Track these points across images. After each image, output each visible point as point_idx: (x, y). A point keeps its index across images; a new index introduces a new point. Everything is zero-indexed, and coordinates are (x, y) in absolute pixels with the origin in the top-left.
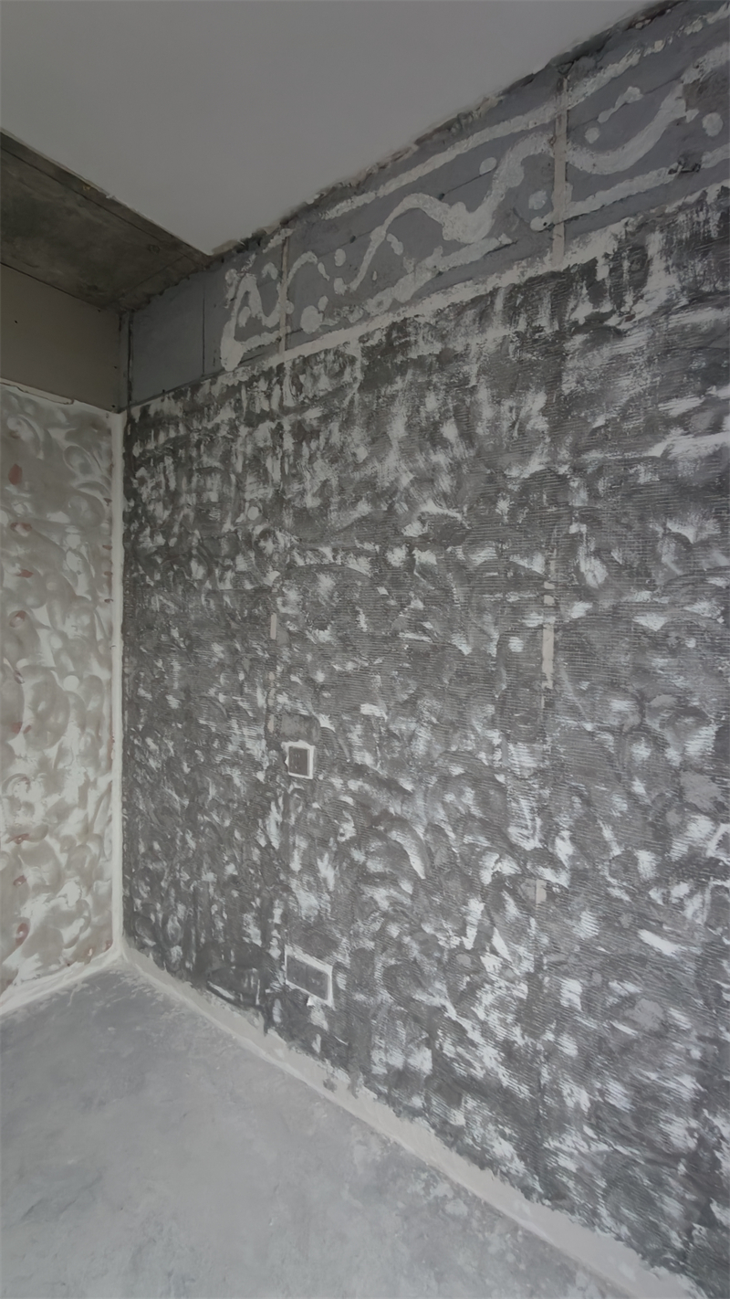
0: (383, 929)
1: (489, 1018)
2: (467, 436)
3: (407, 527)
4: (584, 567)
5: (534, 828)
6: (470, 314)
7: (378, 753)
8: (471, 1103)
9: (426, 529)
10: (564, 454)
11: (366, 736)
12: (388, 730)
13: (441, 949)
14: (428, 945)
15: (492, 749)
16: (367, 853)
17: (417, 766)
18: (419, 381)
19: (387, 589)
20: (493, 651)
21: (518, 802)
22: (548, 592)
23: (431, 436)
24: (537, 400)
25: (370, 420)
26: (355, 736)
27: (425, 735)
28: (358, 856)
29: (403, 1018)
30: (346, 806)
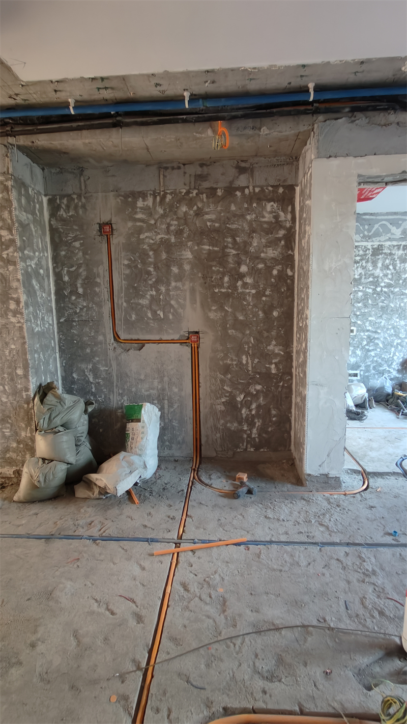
0: (373, 359)
2: (395, 269)
3: (381, 284)
6: (396, 248)
7: (373, 326)
9: (385, 284)
11: (370, 324)
12: (375, 322)
13: (386, 359)
14: (383, 359)
15: (397, 322)
16: (369, 346)
17: (382, 328)
18: (385, 257)
19: (376, 295)
20: (398, 306)
21: (401, 330)
23: (387, 267)
25: (373, 262)
26: (367, 324)
27: (383, 322)
28: (367, 347)
29: (377, 374)
30: (364, 338)
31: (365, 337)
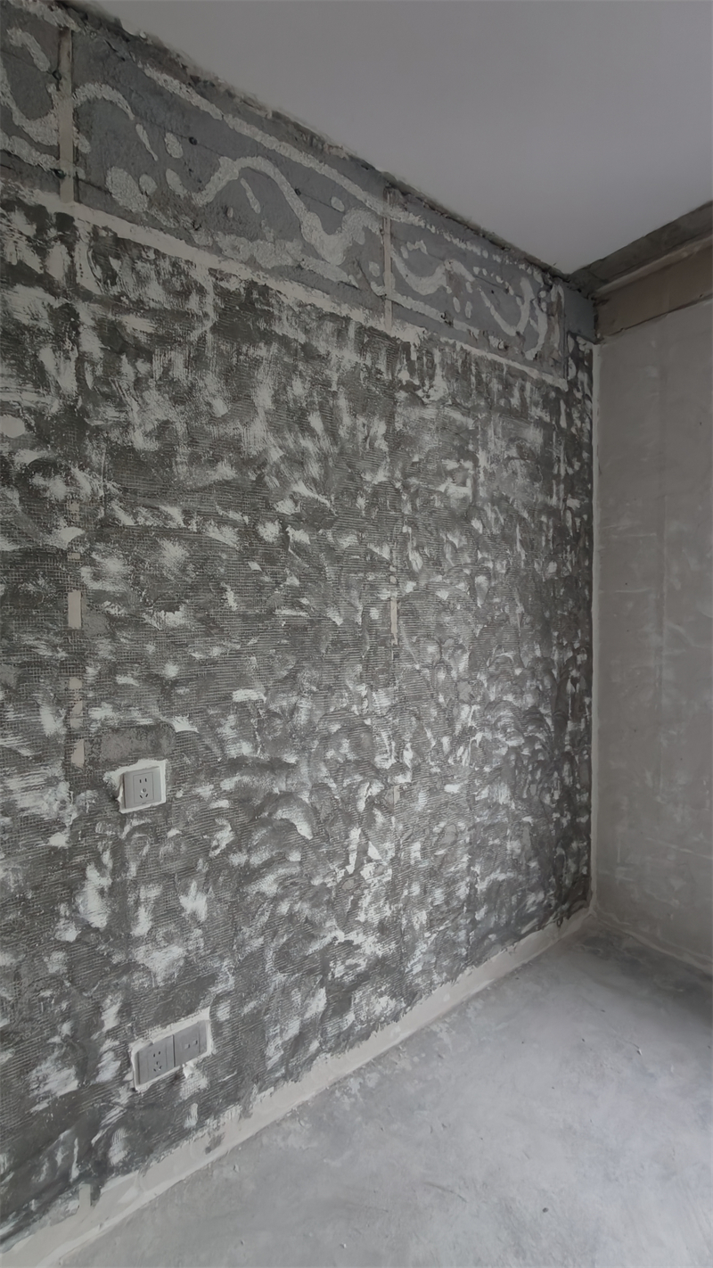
0: (273, 915)
1: (369, 915)
2: (332, 433)
3: (279, 503)
4: (411, 557)
5: (391, 751)
6: (329, 327)
7: (258, 738)
8: (358, 995)
9: (298, 509)
10: (398, 474)
11: (241, 725)
12: (268, 711)
13: (329, 891)
14: (316, 896)
15: (361, 700)
16: (249, 851)
17: (300, 737)
18: (286, 359)
19: (260, 565)
20: (359, 620)
21: (379, 735)
22: (392, 574)
23: (299, 419)
24: (380, 428)
25: (229, 374)
26: (228, 730)
27: (305, 705)
28: (238, 859)
29: (298, 984)
30: (220, 812)
31: (224, 804)
